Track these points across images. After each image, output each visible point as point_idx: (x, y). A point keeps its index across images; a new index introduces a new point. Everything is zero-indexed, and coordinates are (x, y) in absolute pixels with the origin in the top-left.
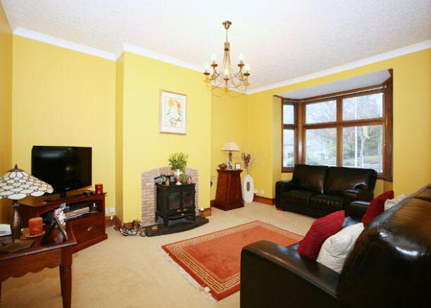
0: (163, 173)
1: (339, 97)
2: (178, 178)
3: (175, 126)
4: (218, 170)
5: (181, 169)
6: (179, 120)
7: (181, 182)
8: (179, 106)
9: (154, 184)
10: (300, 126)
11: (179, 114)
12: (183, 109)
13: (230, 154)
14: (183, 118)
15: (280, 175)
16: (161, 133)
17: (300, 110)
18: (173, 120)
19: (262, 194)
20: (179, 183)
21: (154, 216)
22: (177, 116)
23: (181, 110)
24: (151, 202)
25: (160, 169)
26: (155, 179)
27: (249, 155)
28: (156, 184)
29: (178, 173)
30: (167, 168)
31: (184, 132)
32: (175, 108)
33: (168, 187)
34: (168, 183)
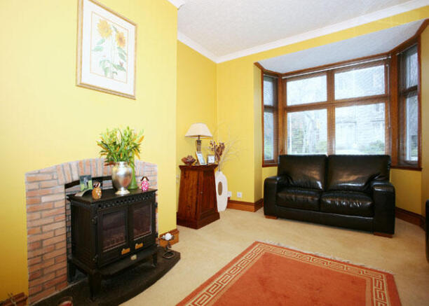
0: (87, 173)
1: (330, 72)
2: (121, 181)
3: (112, 78)
4: (181, 167)
5: (128, 161)
6: (121, 67)
7: (127, 188)
8: (121, 40)
9: (63, 197)
10: (280, 107)
11: (122, 56)
12: (129, 47)
13: (199, 142)
14: (129, 65)
15: (261, 170)
16: (82, 86)
17: (280, 88)
18: (108, 65)
19: (239, 197)
20: (123, 192)
21: (65, 271)
22: (117, 61)
23: (125, 49)
24: (56, 240)
25: (80, 164)
26: (67, 186)
27: (223, 144)
28: (71, 198)
29: (121, 170)
30: (95, 161)
31: (131, 93)
32: (112, 41)
33: (99, 203)
34: (98, 193)
